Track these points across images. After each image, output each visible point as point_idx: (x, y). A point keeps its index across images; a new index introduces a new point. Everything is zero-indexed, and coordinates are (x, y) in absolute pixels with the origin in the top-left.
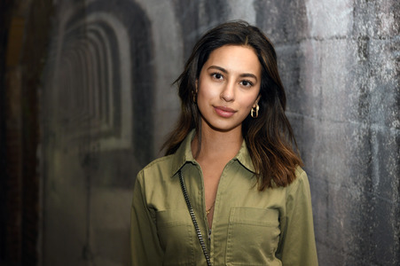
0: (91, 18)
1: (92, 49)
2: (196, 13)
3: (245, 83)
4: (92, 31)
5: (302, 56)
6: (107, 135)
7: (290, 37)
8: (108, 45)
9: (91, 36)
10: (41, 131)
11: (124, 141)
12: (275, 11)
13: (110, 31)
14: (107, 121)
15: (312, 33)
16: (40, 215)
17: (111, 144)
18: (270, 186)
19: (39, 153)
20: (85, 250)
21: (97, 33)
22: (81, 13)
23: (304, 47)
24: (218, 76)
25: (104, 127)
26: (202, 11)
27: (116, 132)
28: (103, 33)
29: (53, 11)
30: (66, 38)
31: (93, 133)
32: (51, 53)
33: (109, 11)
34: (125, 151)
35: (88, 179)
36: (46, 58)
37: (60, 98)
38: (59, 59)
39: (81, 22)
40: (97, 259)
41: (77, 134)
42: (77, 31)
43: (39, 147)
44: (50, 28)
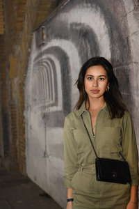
0: (44, 57)
1: (45, 69)
2: (87, 54)
3: (101, 79)
4: (45, 62)
5: (130, 70)
6: (52, 105)
7: (125, 62)
8: (51, 67)
9: (45, 64)
10: (26, 106)
11: (60, 108)
12: (118, 52)
13: (52, 62)
14: (52, 100)
15: (134, 61)
17: (54, 109)
18: (115, 117)
19: (25, 114)
20: (45, 153)
21: (47, 63)
22: (40, 55)
23: (130, 66)
24: (91, 78)
25: (51, 102)
26: (89, 53)
27: (56, 104)
28: (49, 63)
29: (29, 54)
30: (34, 65)
31: (46, 104)
32: (29, 72)
33: (51, 53)
34: (60, 112)
35: (45, 124)
36: (26, 74)
37: (33, 91)
38: (31, 74)
39: (40, 59)
40: (50, 157)
41: (40, 106)
42: (39, 62)
43: (25, 111)
44: (27, 61)
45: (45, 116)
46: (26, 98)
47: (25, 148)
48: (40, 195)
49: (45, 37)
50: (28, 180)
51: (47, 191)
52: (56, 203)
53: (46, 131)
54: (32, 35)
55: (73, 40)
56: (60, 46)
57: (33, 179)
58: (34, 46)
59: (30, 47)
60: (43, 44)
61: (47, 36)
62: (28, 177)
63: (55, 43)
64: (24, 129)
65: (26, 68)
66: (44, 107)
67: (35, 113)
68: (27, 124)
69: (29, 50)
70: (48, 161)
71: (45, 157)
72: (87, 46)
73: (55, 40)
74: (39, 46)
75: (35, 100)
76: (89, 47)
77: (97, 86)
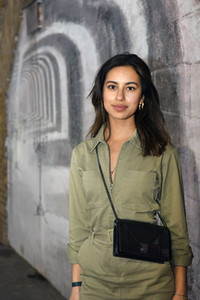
0: (40, 50)
4: (41, 59)
6: (52, 130)
7: (170, 62)
9: (41, 62)
10: (9, 130)
12: (160, 45)
13: (53, 59)
14: (52, 121)
15: (185, 60)
16: (9, 186)
17: (54, 136)
19: (7, 144)
20: (39, 209)
21: (45, 61)
22: (34, 47)
23: (180, 69)
24: (113, 87)
25: (50, 125)
26: (113, 45)
27: (58, 128)
28: (48, 60)
29: (15, 46)
30: (24, 64)
31: (43, 128)
32: (14, 74)
33: (52, 45)
34: (64, 141)
35: (40, 160)
36: (10, 78)
37: (21, 105)
38: (19, 78)
39: (34, 53)
40: (47, 215)
41: (32, 130)
42: (31, 59)
43: (7, 139)
44: (13, 57)
45: (40, 148)
46: (9, 118)
47: (6, 199)
48: (30, 276)
49: (41, 18)
50: (9, 252)
51: (41, 270)
52: (54, 289)
53: (40, 171)
54: (22, 14)
55: (88, 25)
56: (66, 33)
57: (18, 250)
58: (24, 32)
59: (17, 34)
60: (39, 30)
61: (46, 17)
62: (10, 247)
63: (58, 28)
64: (6, 169)
65: (11, 68)
66: (39, 133)
67: (24, 142)
68: (11, 161)
69: (16, 38)
70: (43, 221)
71: (38, 214)
72: (109, 35)
73: (59, 24)
74: (33, 33)
75: (25, 121)
76: (113, 36)
77: (124, 98)
